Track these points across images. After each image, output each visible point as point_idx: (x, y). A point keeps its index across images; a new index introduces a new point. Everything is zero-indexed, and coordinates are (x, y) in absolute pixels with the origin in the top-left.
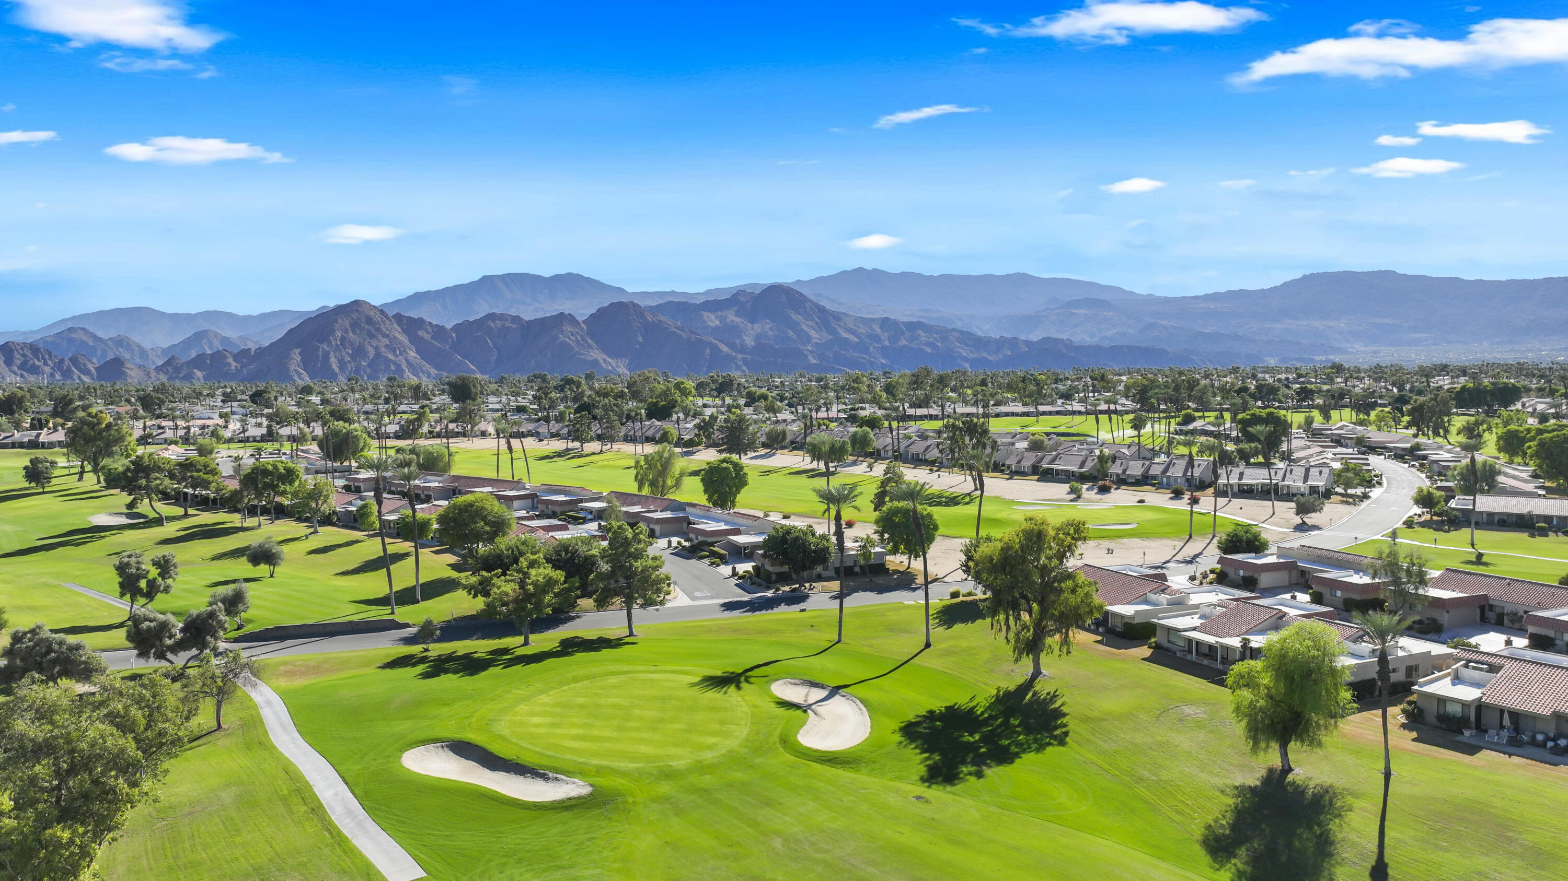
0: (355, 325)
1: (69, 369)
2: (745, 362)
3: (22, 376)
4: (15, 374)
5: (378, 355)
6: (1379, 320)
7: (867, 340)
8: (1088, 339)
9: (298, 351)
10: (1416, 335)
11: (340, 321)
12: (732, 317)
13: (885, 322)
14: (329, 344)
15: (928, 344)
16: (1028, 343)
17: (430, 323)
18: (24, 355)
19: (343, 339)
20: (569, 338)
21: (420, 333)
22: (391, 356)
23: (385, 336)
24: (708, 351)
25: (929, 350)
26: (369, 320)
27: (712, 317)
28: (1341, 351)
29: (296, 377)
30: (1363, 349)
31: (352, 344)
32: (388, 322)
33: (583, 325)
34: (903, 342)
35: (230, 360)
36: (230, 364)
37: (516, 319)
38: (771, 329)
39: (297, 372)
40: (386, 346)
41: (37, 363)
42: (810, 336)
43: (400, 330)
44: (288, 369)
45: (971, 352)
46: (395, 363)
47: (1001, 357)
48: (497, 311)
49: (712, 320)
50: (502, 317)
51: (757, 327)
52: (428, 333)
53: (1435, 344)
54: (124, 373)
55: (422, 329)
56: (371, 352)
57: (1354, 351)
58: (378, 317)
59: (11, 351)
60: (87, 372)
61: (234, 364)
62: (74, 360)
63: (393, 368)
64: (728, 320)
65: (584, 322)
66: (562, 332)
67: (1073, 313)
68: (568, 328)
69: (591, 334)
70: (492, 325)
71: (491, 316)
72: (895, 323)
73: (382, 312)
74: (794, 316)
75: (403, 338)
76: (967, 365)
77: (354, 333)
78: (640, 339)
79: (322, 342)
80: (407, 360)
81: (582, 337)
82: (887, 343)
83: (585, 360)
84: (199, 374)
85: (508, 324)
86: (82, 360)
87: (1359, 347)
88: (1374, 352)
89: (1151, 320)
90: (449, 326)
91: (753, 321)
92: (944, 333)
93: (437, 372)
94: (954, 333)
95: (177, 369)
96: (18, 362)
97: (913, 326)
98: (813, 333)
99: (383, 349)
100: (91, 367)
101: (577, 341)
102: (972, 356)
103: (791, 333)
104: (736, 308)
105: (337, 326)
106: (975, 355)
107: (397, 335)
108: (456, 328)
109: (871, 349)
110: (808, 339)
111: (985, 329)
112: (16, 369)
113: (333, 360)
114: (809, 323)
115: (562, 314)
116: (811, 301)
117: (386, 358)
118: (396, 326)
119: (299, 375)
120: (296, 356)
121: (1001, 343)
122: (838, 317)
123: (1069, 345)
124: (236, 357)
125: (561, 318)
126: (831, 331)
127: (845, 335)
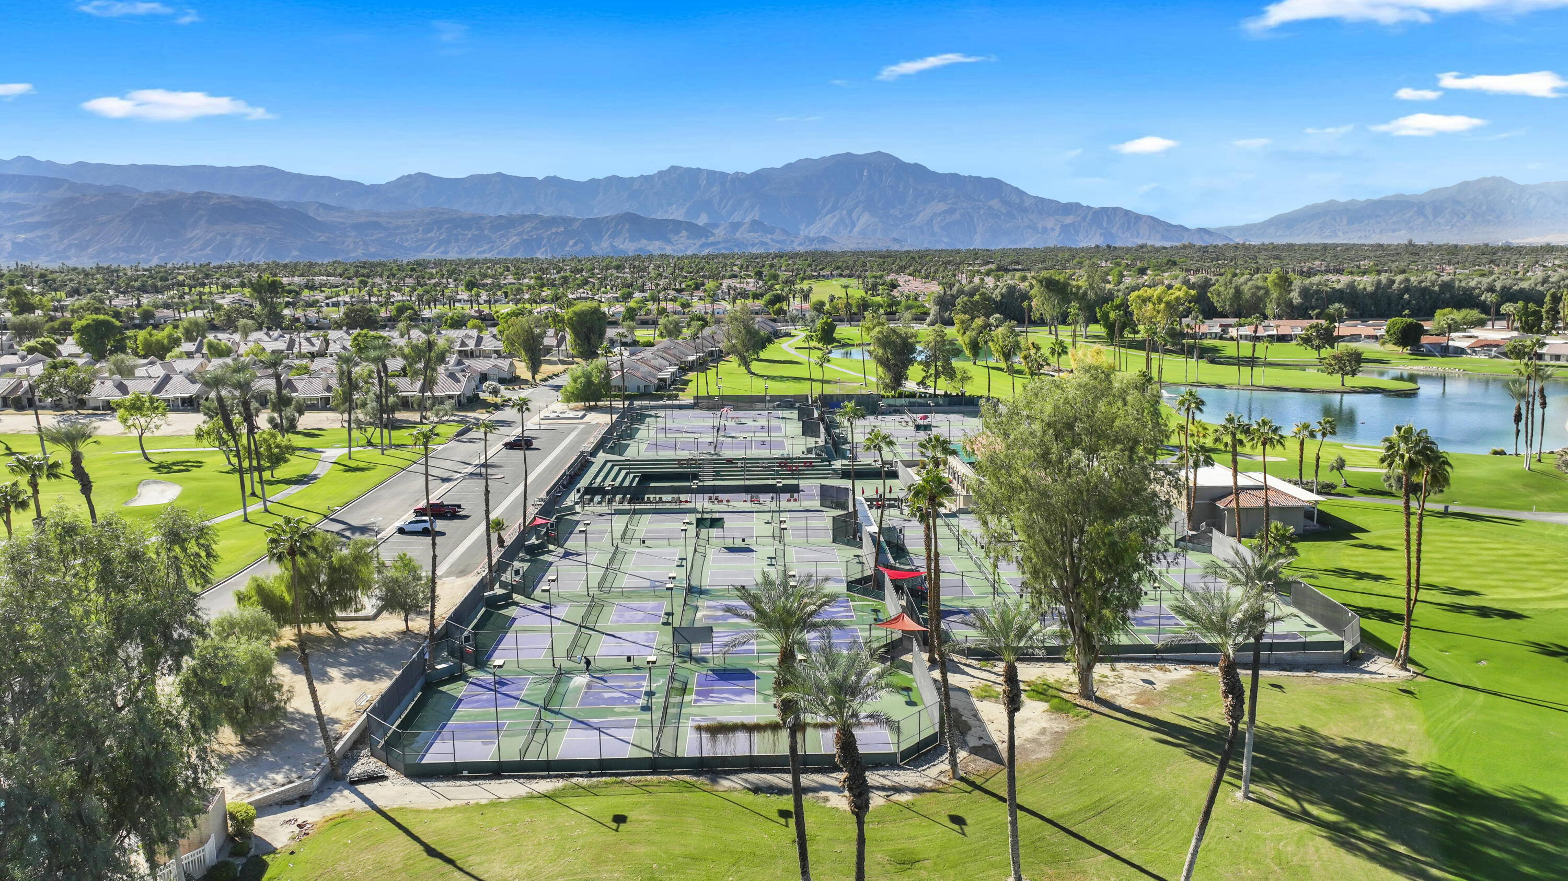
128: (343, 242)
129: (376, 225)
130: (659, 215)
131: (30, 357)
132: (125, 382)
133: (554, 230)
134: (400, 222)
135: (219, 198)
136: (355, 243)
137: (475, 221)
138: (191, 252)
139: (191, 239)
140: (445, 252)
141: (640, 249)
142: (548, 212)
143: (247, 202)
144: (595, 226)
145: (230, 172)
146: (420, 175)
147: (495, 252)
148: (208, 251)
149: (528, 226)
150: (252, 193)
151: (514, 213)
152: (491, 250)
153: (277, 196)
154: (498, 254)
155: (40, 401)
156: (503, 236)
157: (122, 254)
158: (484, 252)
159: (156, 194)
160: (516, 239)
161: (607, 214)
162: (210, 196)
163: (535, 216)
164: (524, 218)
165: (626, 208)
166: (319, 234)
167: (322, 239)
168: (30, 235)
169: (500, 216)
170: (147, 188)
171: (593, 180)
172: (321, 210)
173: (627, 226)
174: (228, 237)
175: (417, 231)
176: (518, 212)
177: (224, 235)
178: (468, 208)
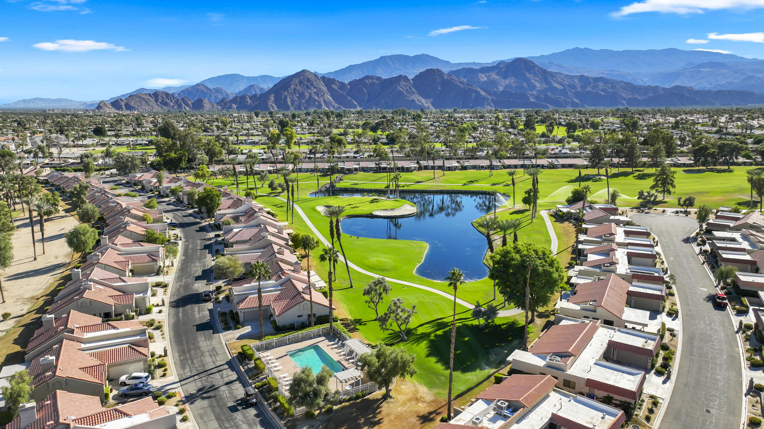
0: (301, 82)
1: (181, 104)
2: (493, 101)
3: (161, 107)
4: (159, 106)
5: (310, 97)
7: (568, 88)
8: (708, 86)
9: (273, 95)
11: (294, 80)
12: (494, 76)
13: (582, 78)
14: (288, 92)
15: (603, 90)
17: (338, 81)
18: (163, 98)
19: (295, 89)
20: (402, 88)
21: (333, 86)
22: (316, 98)
23: (315, 87)
24: (474, 95)
26: (308, 80)
27: (483, 76)
29: (271, 108)
31: (298, 92)
32: (318, 81)
33: (411, 81)
34: (589, 89)
35: (248, 100)
36: (248, 102)
37: (379, 78)
38: (514, 82)
39: (271, 105)
40: (315, 93)
41: (168, 101)
42: (535, 86)
43: (323, 84)
44: (268, 104)
46: (318, 101)
47: (646, 97)
48: (370, 74)
49: (483, 78)
50: (372, 77)
51: (507, 82)
52: (337, 86)
54: (203, 106)
55: (334, 84)
56: (307, 95)
58: (312, 78)
59: (158, 95)
60: (187, 105)
61: (249, 101)
62: (183, 100)
63: (317, 103)
64: (492, 78)
65: (412, 80)
66: (399, 85)
68: (403, 83)
69: (414, 86)
70: (367, 82)
71: (367, 77)
72: (587, 78)
73: (316, 76)
74: (528, 75)
75: (325, 89)
77: (300, 86)
78: (440, 89)
79: (285, 91)
80: (324, 100)
81: (410, 88)
82: (579, 90)
83: (408, 100)
84: (234, 106)
85: (375, 81)
86: (186, 99)
89: (751, 74)
90: (347, 82)
91: (505, 78)
92: (613, 83)
93: (338, 105)
94: (621, 84)
95: (226, 104)
96: (160, 101)
97: (597, 80)
98: (537, 84)
99: (313, 94)
100: (190, 103)
101: (407, 90)
103: (525, 84)
104: (497, 71)
105: (292, 83)
106: (631, 96)
107: (322, 87)
108: (350, 83)
109: (569, 93)
110: (534, 87)
112: (159, 104)
113: (289, 100)
114: (536, 79)
115: (401, 75)
116: (538, 67)
117: (314, 99)
118: (322, 82)
119: (273, 107)
120: (272, 98)
121: (647, 89)
122: (552, 75)
124: (251, 98)
125: (400, 78)
126: (547, 82)
127: (555, 85)
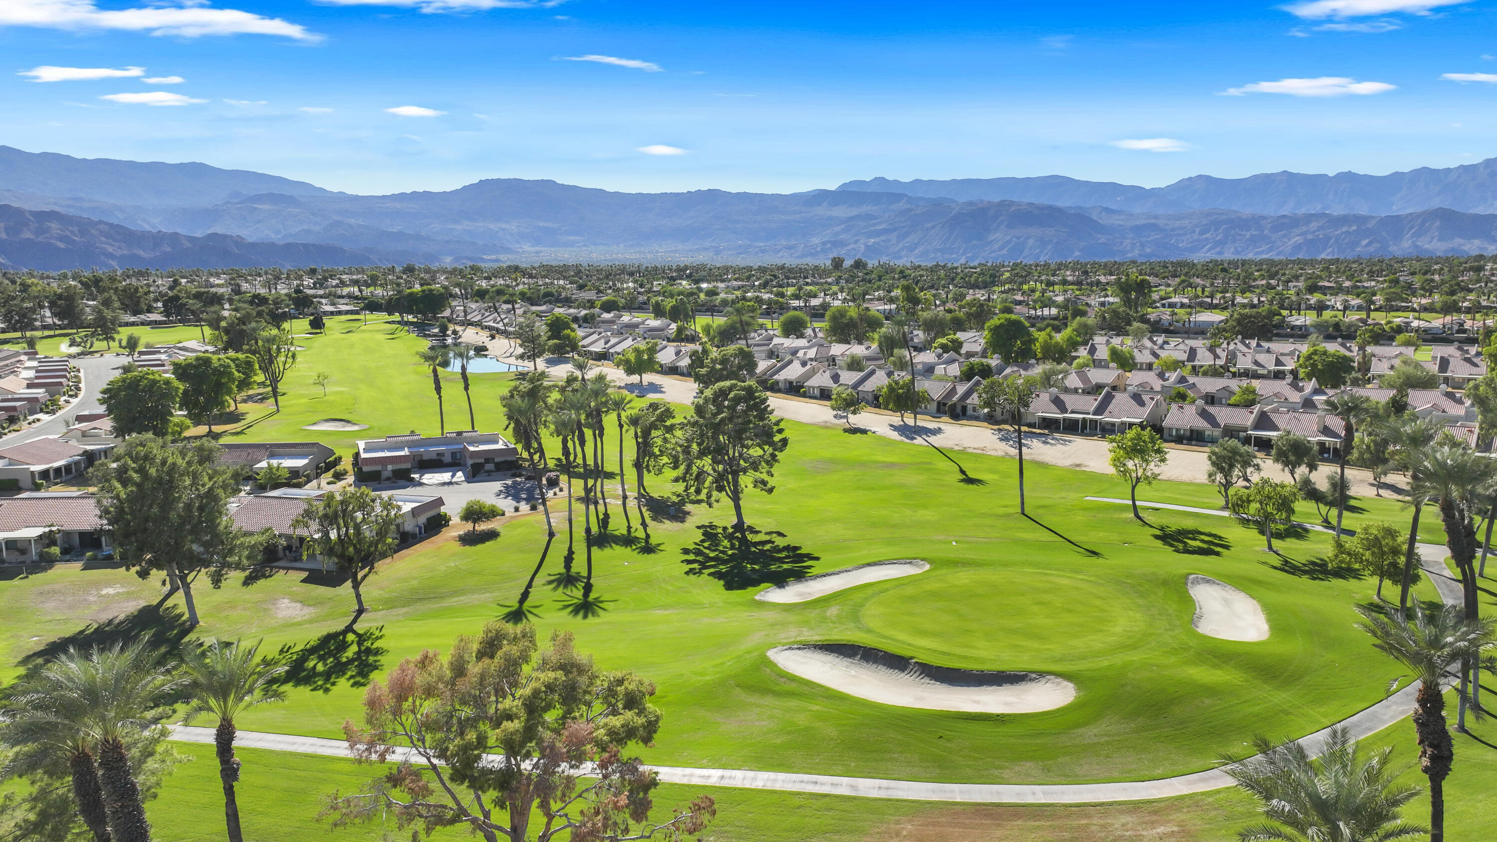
6: (542, 224)
10: (572, 238)
16: (191, 239)
25: (62, 245)
28: (508, 250)
30: (529, 249)
45: (119, 248)
53: (585, 246)
57: (520, 250)
67: (256, 208)
76: (114, 263)
87: (527, 247)
88: (537, 252)
102: (119, 253)
111: (154, 223)
123: (239, 242)
128: (1122, 243)
129: (1154, 227)
130: (1481, 210)
131: (945, 355)
132: (1062, 397)
133: (1345, 229)
134: (1177, 224)
135: (1019, 205)
136: (1133, 244)
137: (1256, 221)
138: (991, 252)
139: (992, 241)
140: (1220, 253)
141: (1453, 249)
142: (1337, 210)
143: (1042, 208)
144: (1395, 225)
145: (1028, 182)
146: (1200, 177)
147: (1274, 253)
148: (1004, 252)
149: (1314, 225)
150: (1045, 200)
151: (1297, 212)
152: (1270, 250)
153: (1065, 202)
154: (1278, 254)
155: (974, 410)
156: (1284, 236)
157: (939, 254)
158: (1262, 252)
159: (971, 203)
160: (1299, 239)
161: (1409, 211)
162: (1012, 203)
163: (1323, 215)
164: (1309, 218)
165: (1436, 203)
166: (1100, 236)
167: (1103, 240)
168: (877, 240)
169: (1284, 216)
170: (962, 198)
171: (1397, 174)
172: (1104, 214)
173: (1438, 224)
174: (1022, 239)
175: (1194, 232)
176: (1303, 211)
177: (1018, 238)
178: (1247, 209)
